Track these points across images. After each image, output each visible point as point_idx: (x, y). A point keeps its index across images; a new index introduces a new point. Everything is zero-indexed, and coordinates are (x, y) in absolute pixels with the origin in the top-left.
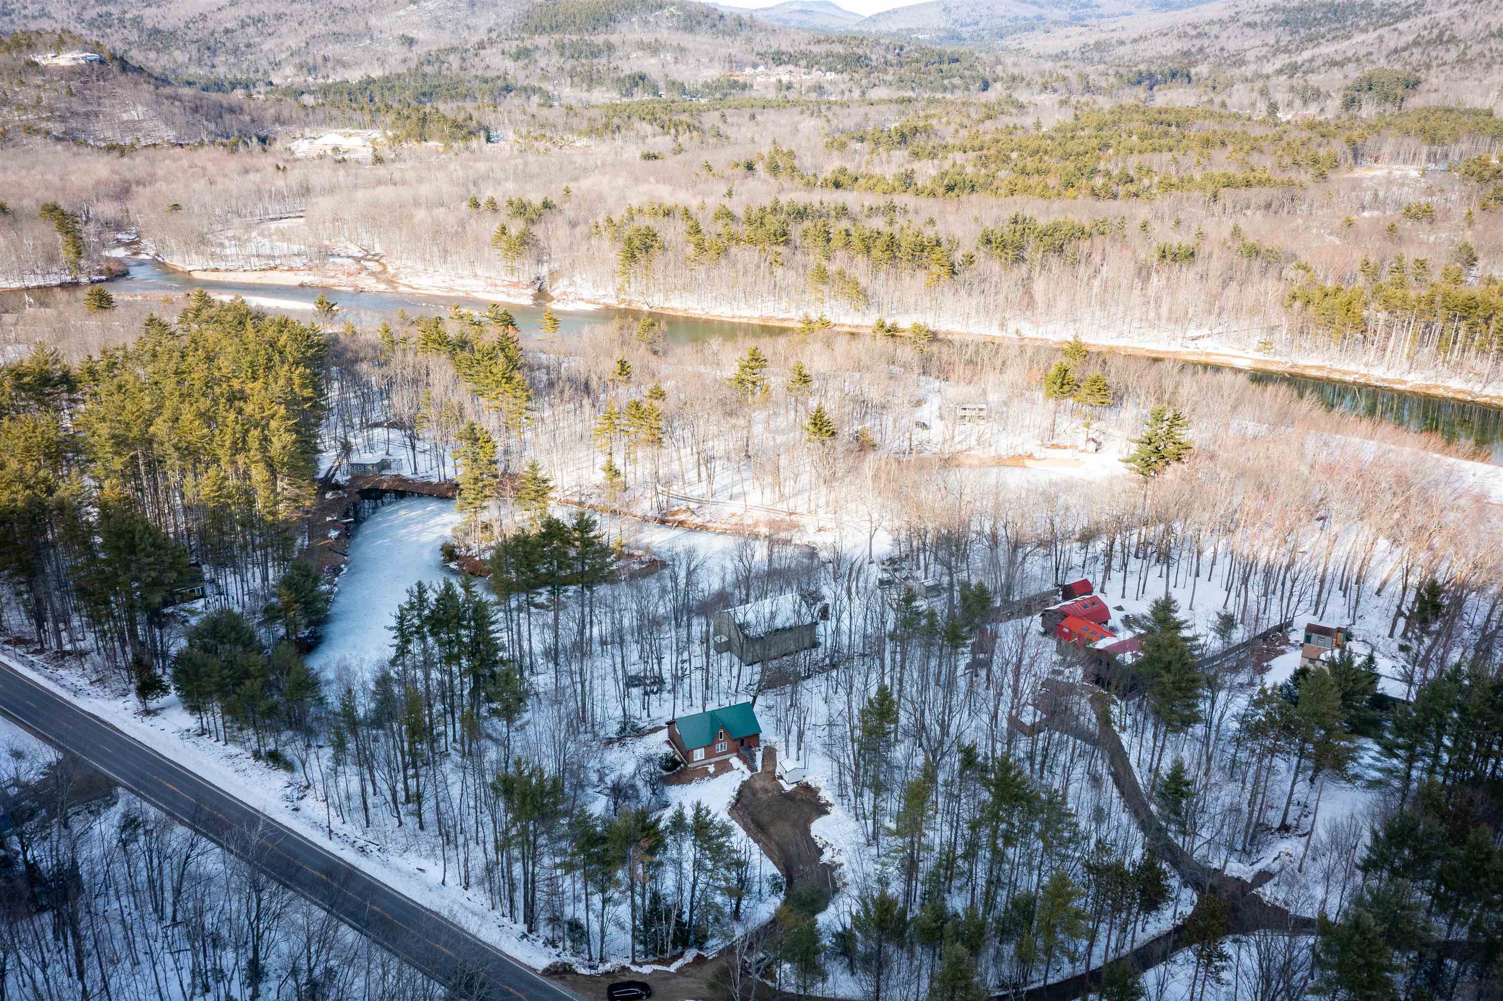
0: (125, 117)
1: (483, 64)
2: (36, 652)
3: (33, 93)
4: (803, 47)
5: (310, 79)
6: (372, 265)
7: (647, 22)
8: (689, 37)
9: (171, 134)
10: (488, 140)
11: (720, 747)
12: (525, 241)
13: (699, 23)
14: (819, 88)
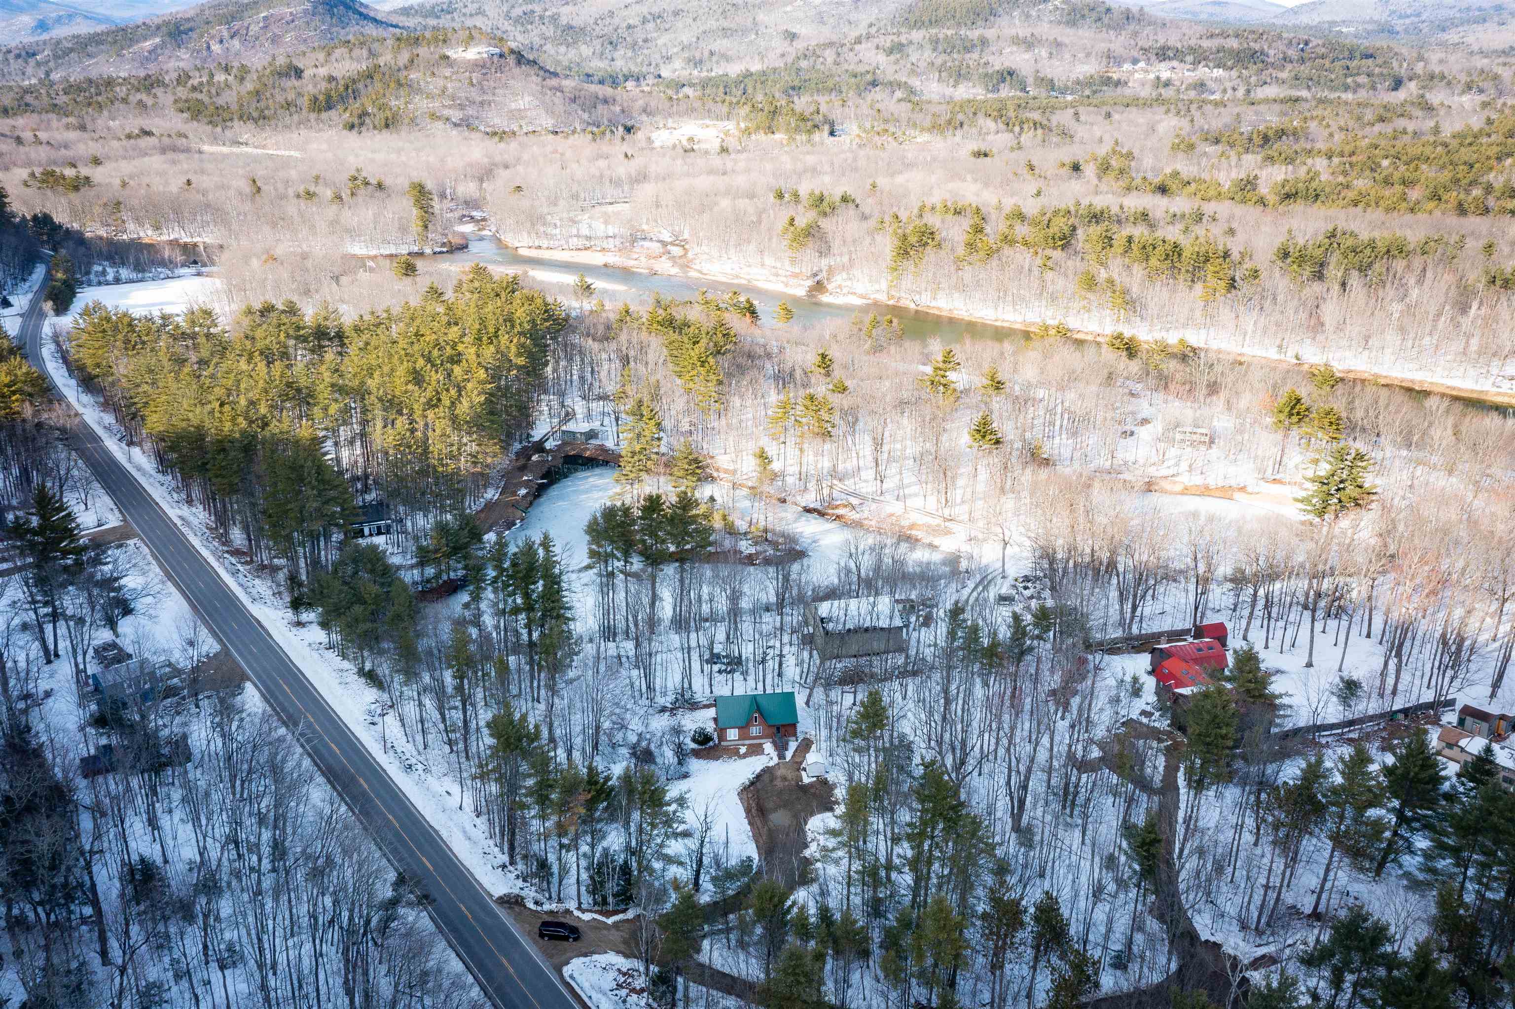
0: (513, 106)
1: (856, 59)
2: (246, 563)
3: (441, 83)
4: (1193, 42)
5: (695, 73)
6: (676, 251)
7: (1028, 16)
8: (1070, 31)
9: (549, 122)
10: (832, 133)
11: (755, 730)
12: (811, 233)
13: (1083, 16)
14: (1201, 86)
